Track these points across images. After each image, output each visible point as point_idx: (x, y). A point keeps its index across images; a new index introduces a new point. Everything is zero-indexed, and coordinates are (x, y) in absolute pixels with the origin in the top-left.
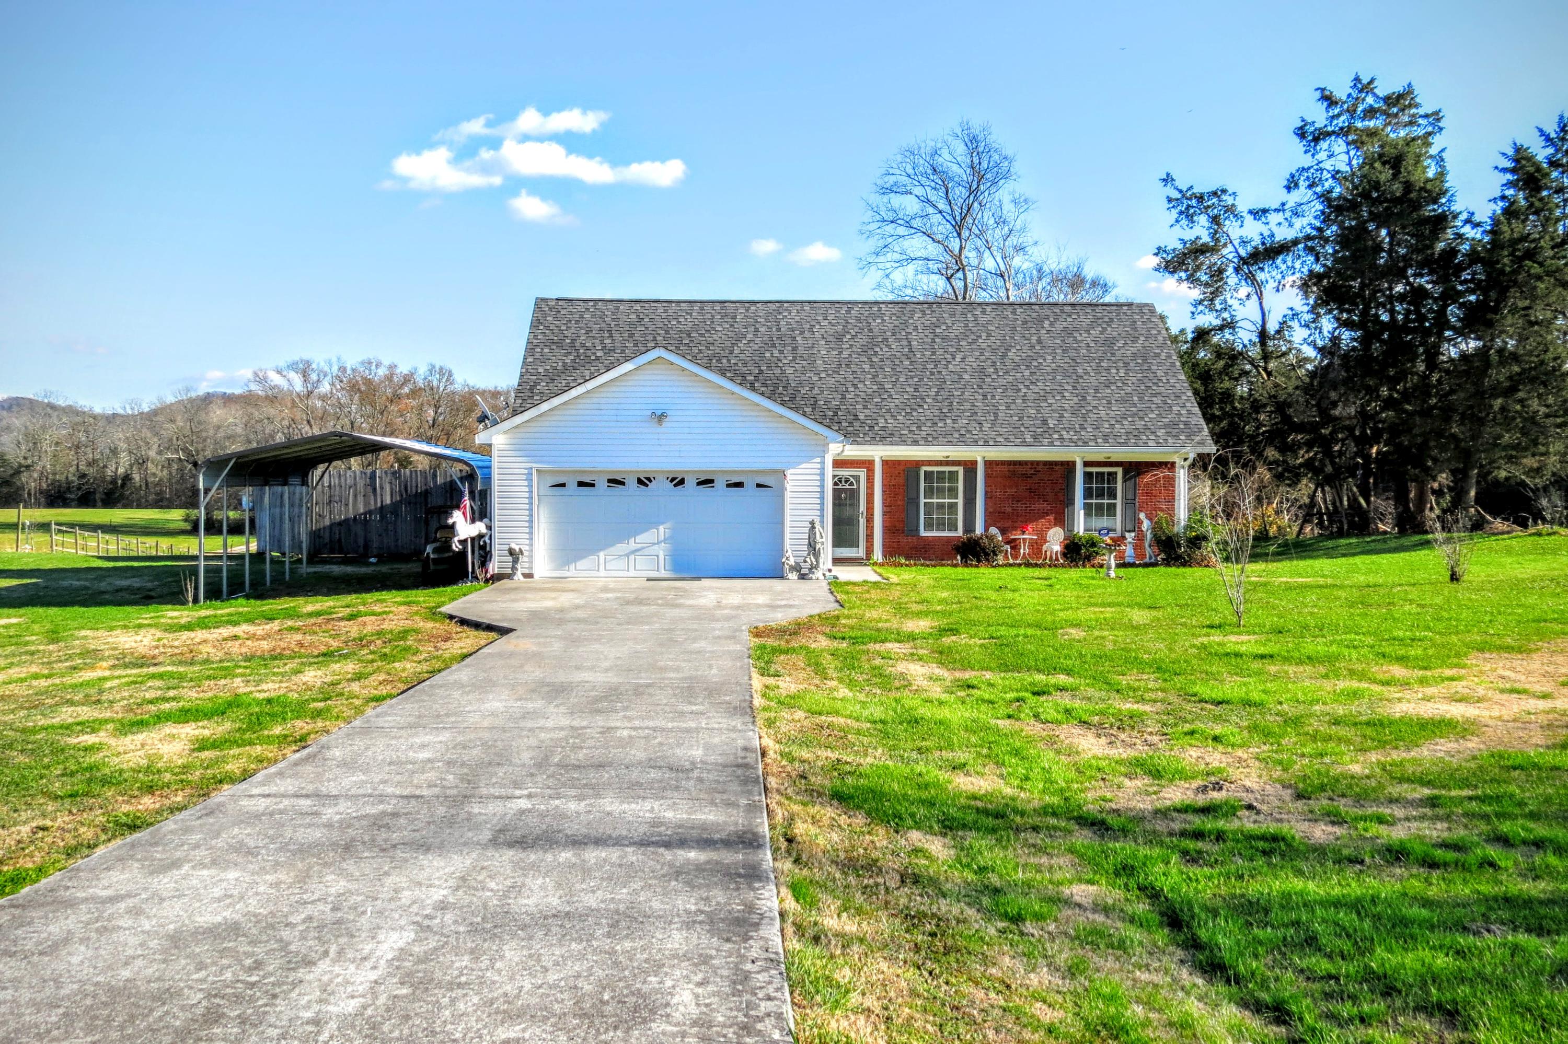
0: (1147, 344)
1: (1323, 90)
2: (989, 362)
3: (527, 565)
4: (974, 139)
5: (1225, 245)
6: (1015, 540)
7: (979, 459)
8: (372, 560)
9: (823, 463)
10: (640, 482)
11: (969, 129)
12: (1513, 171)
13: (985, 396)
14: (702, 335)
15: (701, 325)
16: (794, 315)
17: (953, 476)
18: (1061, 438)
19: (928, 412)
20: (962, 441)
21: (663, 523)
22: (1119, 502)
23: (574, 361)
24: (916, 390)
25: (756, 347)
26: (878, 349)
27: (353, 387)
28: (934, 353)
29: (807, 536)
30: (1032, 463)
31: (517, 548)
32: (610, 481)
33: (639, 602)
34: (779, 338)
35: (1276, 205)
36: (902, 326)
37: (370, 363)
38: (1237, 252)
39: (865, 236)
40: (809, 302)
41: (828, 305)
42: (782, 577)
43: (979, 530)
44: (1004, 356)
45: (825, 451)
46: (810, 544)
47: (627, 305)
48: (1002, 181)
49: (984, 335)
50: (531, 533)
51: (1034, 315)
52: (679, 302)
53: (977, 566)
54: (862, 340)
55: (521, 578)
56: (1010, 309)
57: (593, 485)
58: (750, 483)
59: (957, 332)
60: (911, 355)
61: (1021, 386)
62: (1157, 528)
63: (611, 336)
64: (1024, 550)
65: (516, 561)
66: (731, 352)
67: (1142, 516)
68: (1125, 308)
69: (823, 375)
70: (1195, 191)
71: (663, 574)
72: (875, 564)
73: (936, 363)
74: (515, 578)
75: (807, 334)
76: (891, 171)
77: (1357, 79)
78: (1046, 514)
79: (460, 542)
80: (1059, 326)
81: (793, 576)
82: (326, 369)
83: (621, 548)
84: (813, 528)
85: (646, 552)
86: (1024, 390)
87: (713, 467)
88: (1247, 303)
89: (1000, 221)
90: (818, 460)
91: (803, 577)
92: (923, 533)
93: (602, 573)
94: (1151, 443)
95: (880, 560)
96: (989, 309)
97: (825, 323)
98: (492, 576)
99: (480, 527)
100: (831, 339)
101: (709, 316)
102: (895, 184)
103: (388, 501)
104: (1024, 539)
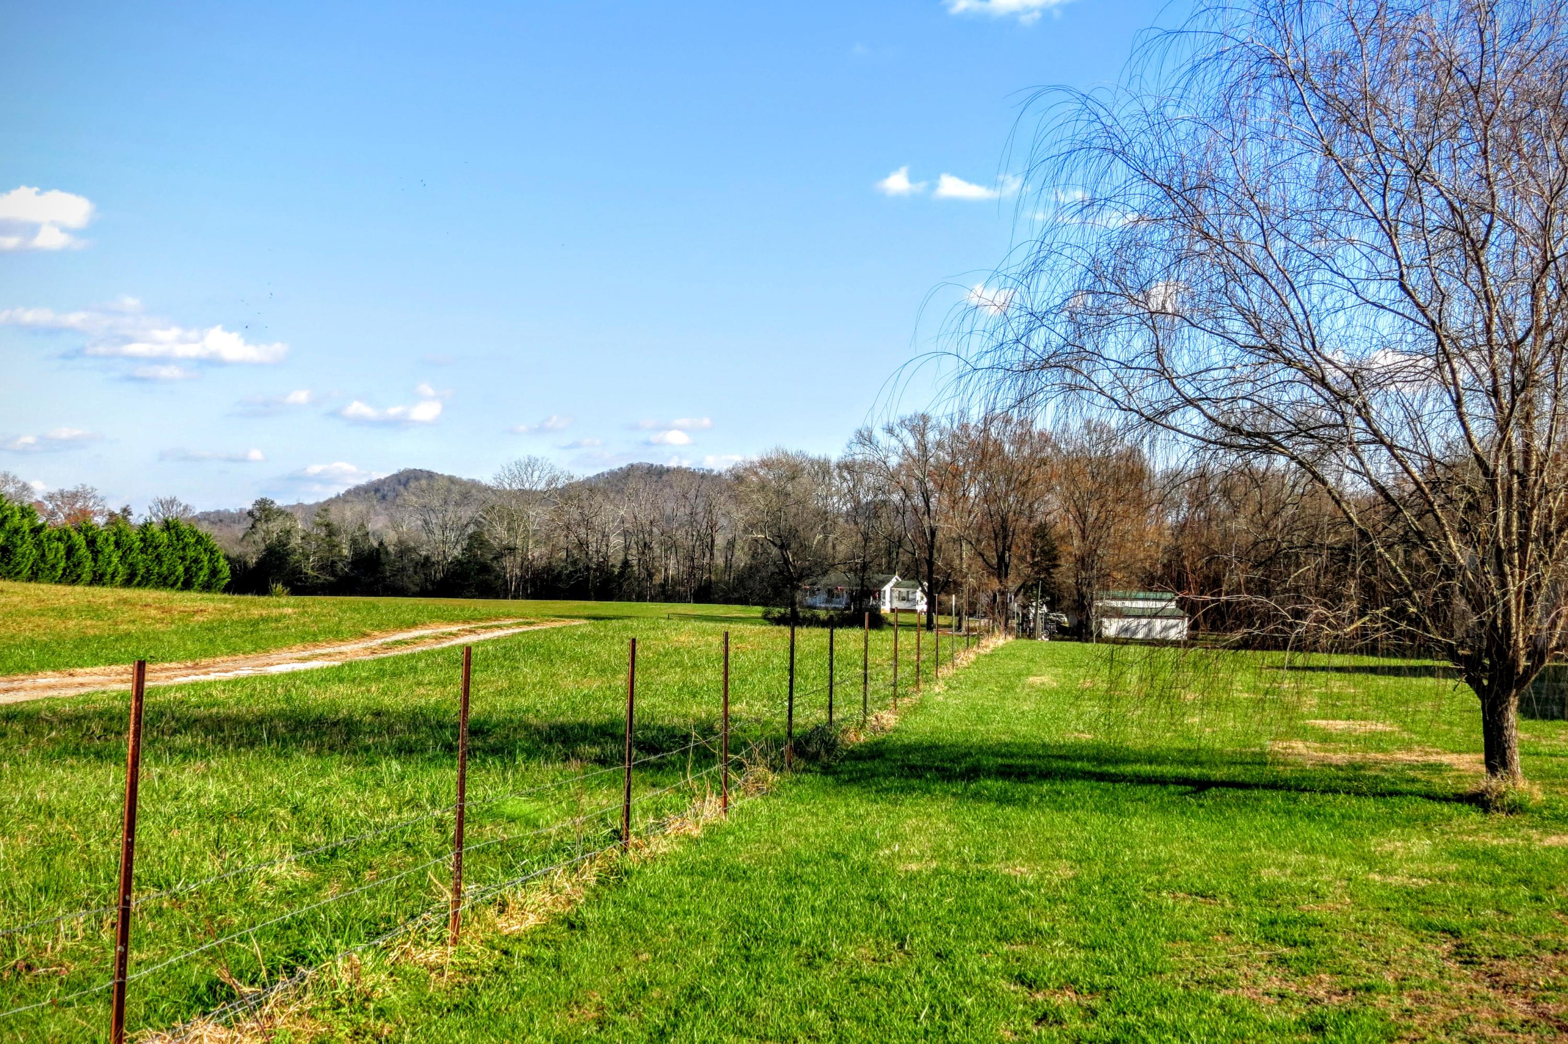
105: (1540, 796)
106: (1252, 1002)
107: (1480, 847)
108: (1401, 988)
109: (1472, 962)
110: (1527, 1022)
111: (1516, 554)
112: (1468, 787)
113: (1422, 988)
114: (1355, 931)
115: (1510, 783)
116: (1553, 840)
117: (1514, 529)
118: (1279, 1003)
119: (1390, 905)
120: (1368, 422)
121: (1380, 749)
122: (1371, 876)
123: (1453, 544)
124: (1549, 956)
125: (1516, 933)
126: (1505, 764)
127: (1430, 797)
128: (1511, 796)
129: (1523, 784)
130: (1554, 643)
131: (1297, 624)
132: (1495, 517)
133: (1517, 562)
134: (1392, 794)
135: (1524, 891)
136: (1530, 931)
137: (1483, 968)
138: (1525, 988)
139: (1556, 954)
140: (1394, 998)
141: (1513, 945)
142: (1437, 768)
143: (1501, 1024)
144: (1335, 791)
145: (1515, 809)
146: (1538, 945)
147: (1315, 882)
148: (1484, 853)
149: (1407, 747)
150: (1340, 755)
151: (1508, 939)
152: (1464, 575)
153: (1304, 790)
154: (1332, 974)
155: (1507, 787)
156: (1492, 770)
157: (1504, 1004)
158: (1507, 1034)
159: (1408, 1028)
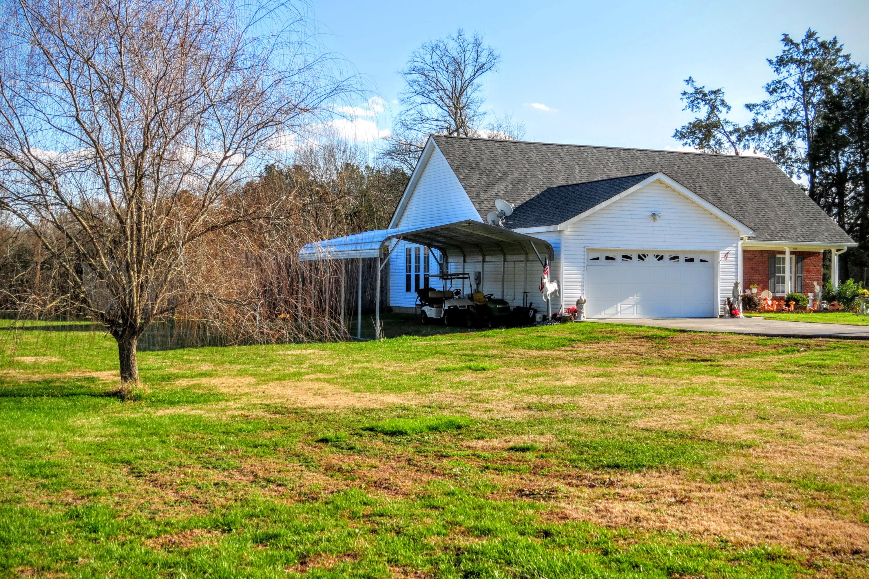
1: (787, 35)
9: (737, 247)
10: (640, 257)
30: (753, 251)
32: (623, 256)
45: (738, 240)
46: (734, 297)
50: (583, 290)
57: (614, 259)
58: (697, 259)
65: (582, 307)
67: (815, 283)
70: (704, 89)
74: (582, 319)
77: (809, 31)
78: (759, 282)
83: (630, 300)
84: (736, 287)
87: (676, 249)
90: (735, 245)
93: (619, 316)
99: (555, 286)
105: (149, 391)
106: (36, 509)
107: (127, 419)
108: (111, 492)
109: (141, 476)
110: (177, 501)
111: (136, 266)
112: (112, 388)
113: (122, 490)
114: (77, 466)
115: (134, 385)
116: (160, 413)
117: (135, 252)
118: (51, 507)
119: (91, 452)
120: (58, 193)
121: (58, 371)
122: (75, 438)
123: (104, 260)
124: (177, 469)
125: (158, 459)
126: (131, 375)
127: (93, 395)
128: (135, 392)
129: (140, 385)
130: (154, 312)
131: (22, 304)
132: (126, 247)
133: (136, 269)
134: (72, 395)
135: (155, 439)
136: (164, 459)
137: (147, 478)
138: (171, 485)
139: (180, 468)
140: (109, 497)
141: (159, 465)
142: (92, 380)
143: (165, 503)
144: (41, 395)
145: (137, 398)
146: (170, 464)
147: (47, 444)
148: (129, 421)
149: (72, 369)
150: (37, 376)
151: (156, 463)
152: (110, 277)
153: (23, 396)
154: (73, 489)
155: (133, 387)
156: (124, 379)
157: (163, 494)
158: (169, 508)
159: (122, 511)
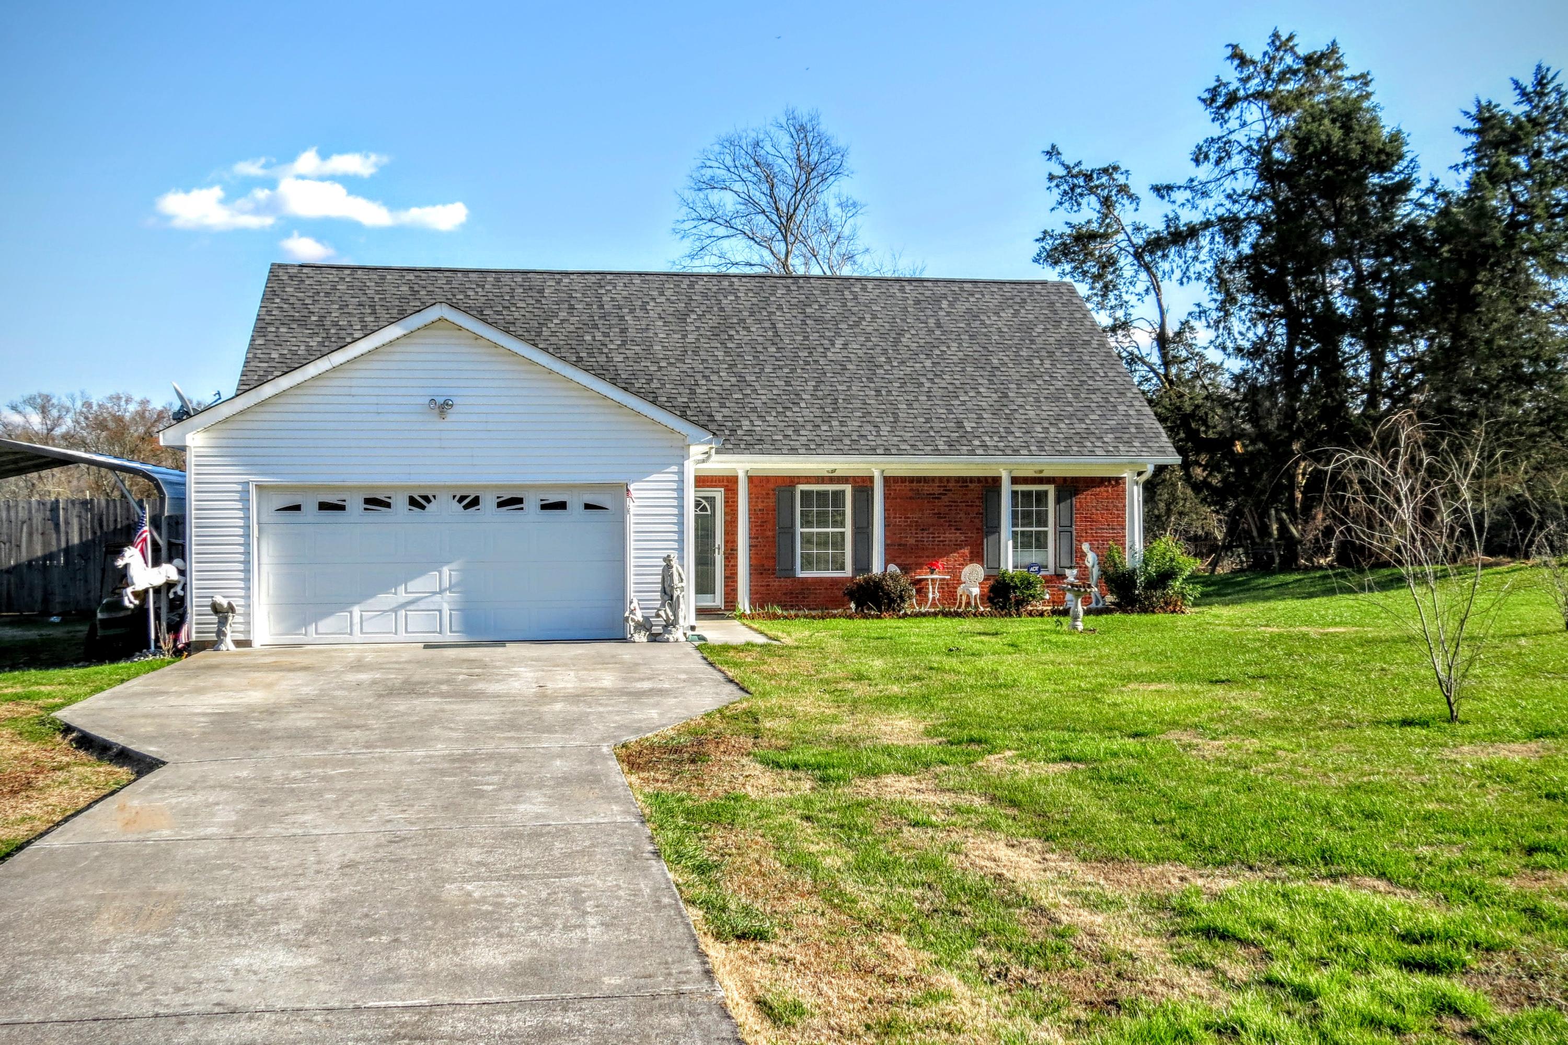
0: (1072, 330)
1: (1235, 47)
2: (878, 350)
3: (241, 628)
4: (802, 128)
5: (1117, 232)
6: (920, 581)
7: (877, 474)
8: (55, 619)
9: (681, 473)
10: (413, 502)
11: (794, 118)
12: (1478, 132)
13: (878, 392)
14: (498, 313)
15: (497, 300)
16: (620, 289)
17: (838, 497)
18: (984, 446)
19: (805, 411)
20: (855, 449)
21: (447, 563)
22: (1050, 529)
23: (322, 344)
24: (788, 383)
25: (572, 328)
26: (732, 332)
27: (101, 425)
28: (806, 338)
29: (659, 579)
30: (941, 479)
31: (224, 602)
32: (368, 501)
33: (410, 689)
34: (603, 317)
35: (1183, 182)
36: (762, 305)
37: (119, 398)
38: (1129, 240)
39: (679, 236)
40: (640, 274)
41: (664, 278)
42: (623, 640)
43: (877, 568)
44: (897, 342)
45: (685, 456)
46: (664, 591)
47: (397, 275)
48: (832, 178)
49: (868, 317)
50: (247, 580)
51: (928, 293)
52: (466, 272)
53: (879, 617)
54: (712, 320)
55: (232, 647)
56: (897, 286)
57: (342, 508)
58: (575, 502)
59: (833, 313)
60: (777, 340)
61: (923, 380)
62: (1106, 561)
63: (374, 313)
64: (933, 594)
65: (223, 622)
66: (539, 334)
67: (1085, 547)
68: (1039, 286)
69: (663, 364)
70: (1083, 167)
71: (449, 637)
72: (743, 616)
73: (811, 351)
74: (223, 647)
75: (639, 313)
76: (708, 163)
77: (1276, 36)
78: (958, 546)
79: (136, 594)
80: (961, 307)
81: (641, 637)
82: (68, 404)
83: (386, 600)
84: (669, 567)
85: (422, 605)
86: (927, 385)
87: (518, 480)
88: (1146, 298)
89: (826, 226)
90: (675, 469)
91: (654, 638)
92: (800, 574)
93: (358, 636)
94: (1099, 452)
95: (748, 612)
96: (870, 286)
97: (662, 299)
98: (188, 645)
99: (168, 572)
100: (670, 319)
101: (507, 289)
102: (712, 178)
103: (76, 540)
104: (932, 580)
